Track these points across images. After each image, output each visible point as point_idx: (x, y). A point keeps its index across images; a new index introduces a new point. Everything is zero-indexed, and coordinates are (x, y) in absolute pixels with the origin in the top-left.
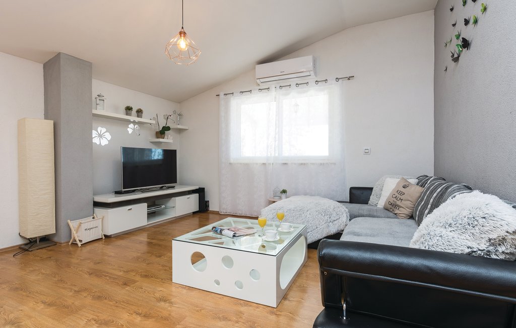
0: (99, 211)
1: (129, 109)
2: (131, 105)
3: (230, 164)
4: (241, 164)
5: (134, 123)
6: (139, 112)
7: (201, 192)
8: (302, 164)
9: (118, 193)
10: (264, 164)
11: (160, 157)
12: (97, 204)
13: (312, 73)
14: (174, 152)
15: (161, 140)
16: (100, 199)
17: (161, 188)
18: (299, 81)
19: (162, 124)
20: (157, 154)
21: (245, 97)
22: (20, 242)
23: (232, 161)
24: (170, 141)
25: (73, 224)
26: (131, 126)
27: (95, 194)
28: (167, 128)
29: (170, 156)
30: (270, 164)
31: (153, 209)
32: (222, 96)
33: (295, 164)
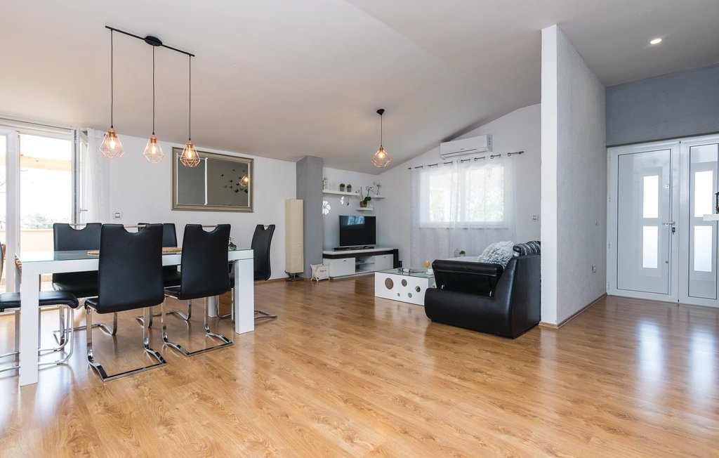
0: (326, 261)
1: (342, 186)
2: (344, 183)
3: (420, 228)
4: (428, 228)
5: (344, 195)
6: (349, 187)
7: (395, 252)
8: (480, 229)
9: (336, 249)
10: (448, 229)
11: (362, 223)
12: (325, 256)
13: (487, 149)
14: (374, 218)
15: (364, 209)
16: (326, 252)
17: (364, 248)
18: (477, 156)
19: (365, 196)
20: (359, 220)
21: (432, 169)
22: (287, 276)
23: (421, 227)
24: (371, 209)
25: (314, 267)
26: (343, 198)
27: (324, 249)
28: (368, 199)
29: (370, 221)
30: (452, 229)
31: (359, 263)
32: (413, 169)
33: (473, 229)
